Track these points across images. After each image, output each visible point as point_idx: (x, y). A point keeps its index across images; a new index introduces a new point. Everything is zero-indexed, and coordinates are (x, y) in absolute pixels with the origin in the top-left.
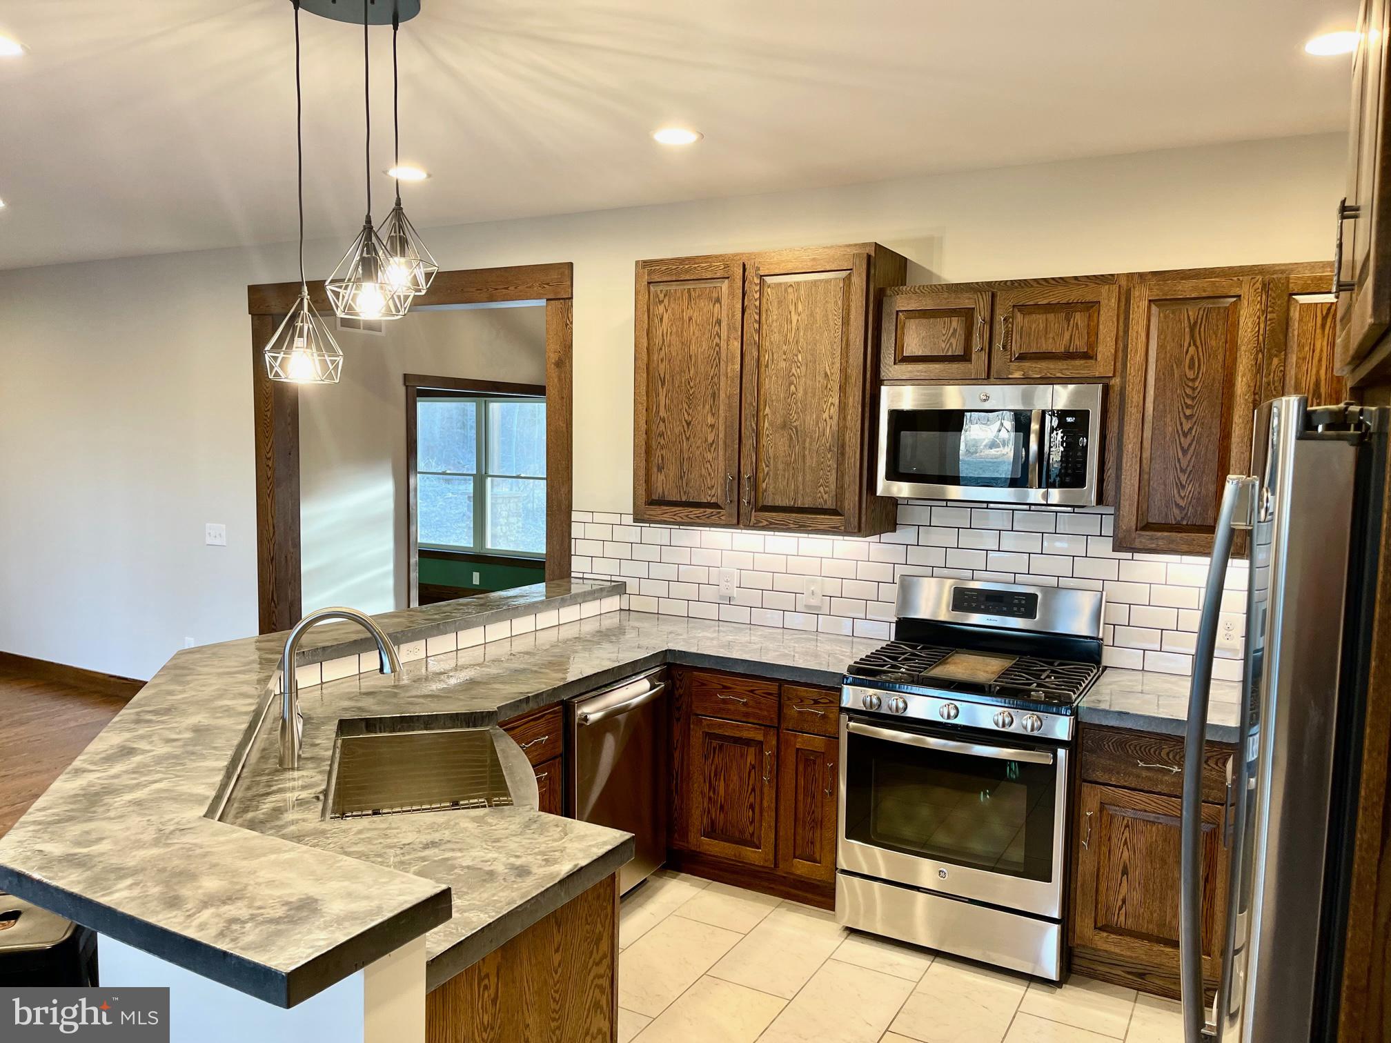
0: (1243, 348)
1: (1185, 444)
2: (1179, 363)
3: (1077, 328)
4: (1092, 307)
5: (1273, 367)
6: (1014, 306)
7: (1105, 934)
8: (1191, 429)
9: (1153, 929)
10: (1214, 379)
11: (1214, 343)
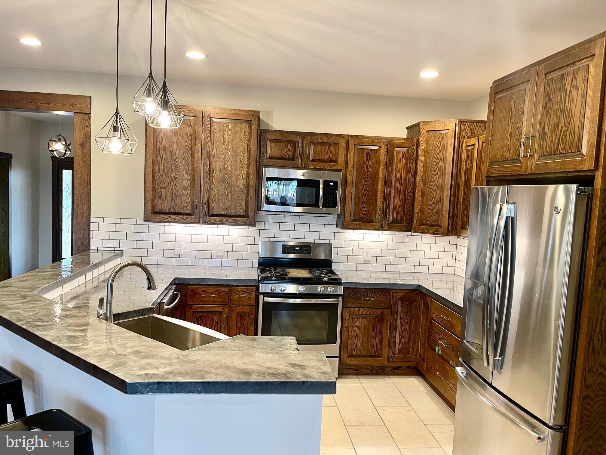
0: (381, 163)
1: (365, 193)
2: (363, 166)
3: (332, 152)
4: (337, 145)
5: (389, 170)
6: (310, 142)
7: (350, 358)
8: (367, 188)
9: (364, 353)
10: (373, 172)
11: (373, 161)
